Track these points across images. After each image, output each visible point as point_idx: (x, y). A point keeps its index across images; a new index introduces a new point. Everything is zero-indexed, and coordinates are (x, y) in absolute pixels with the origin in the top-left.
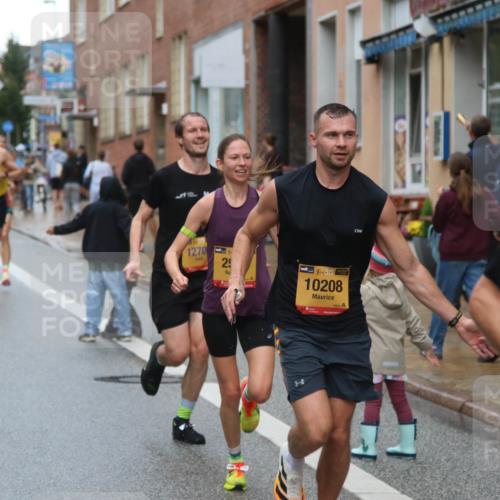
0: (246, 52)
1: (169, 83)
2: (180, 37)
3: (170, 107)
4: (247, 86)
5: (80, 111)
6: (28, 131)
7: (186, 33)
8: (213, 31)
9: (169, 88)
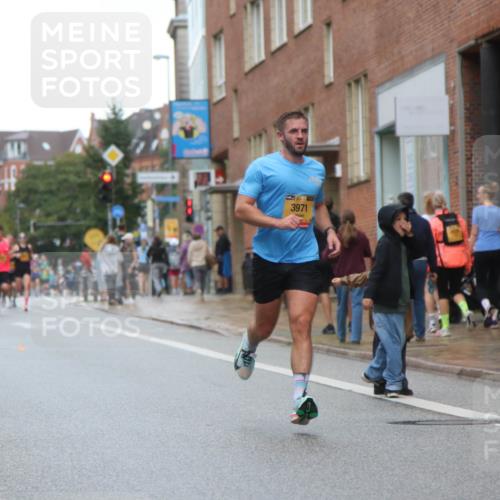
0: (449, 91)
1: (344, 138)
2: (357, 81)
3: (345, 168)
4: (453, 132)
5: (217, 183)
6: (143, 216)
7: (365, 76)
8: (403, 70)
9: (343, 144)
